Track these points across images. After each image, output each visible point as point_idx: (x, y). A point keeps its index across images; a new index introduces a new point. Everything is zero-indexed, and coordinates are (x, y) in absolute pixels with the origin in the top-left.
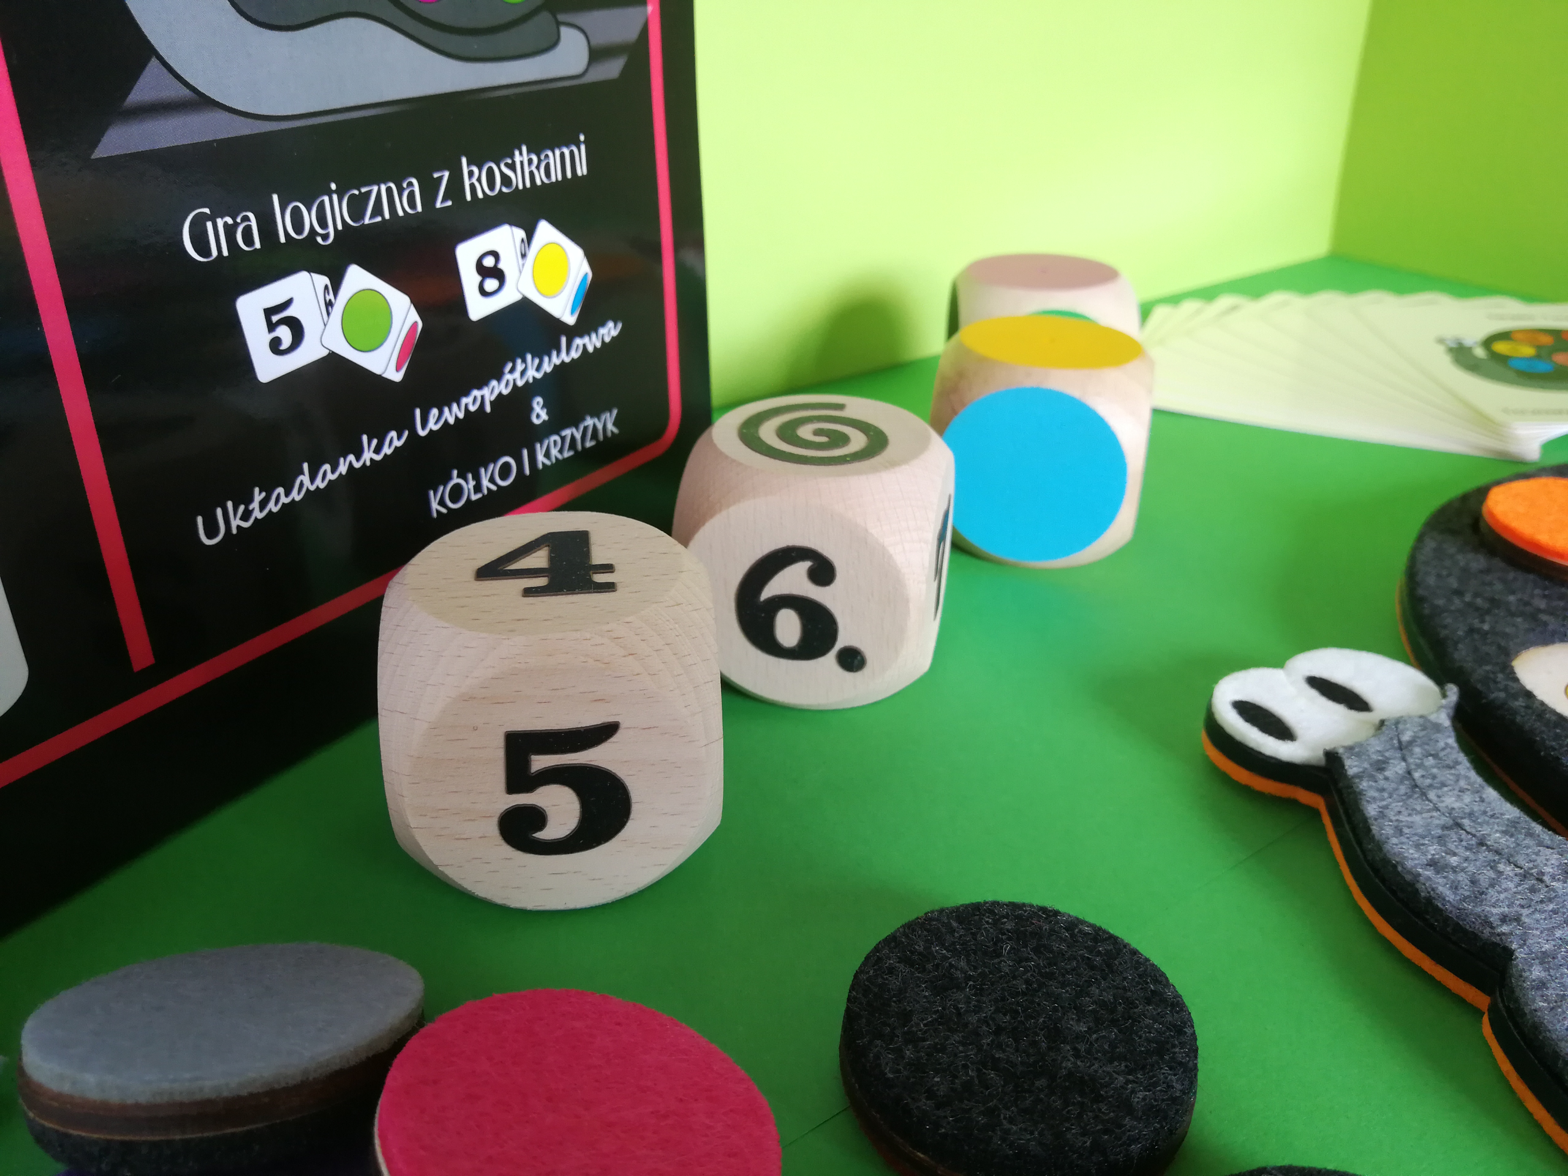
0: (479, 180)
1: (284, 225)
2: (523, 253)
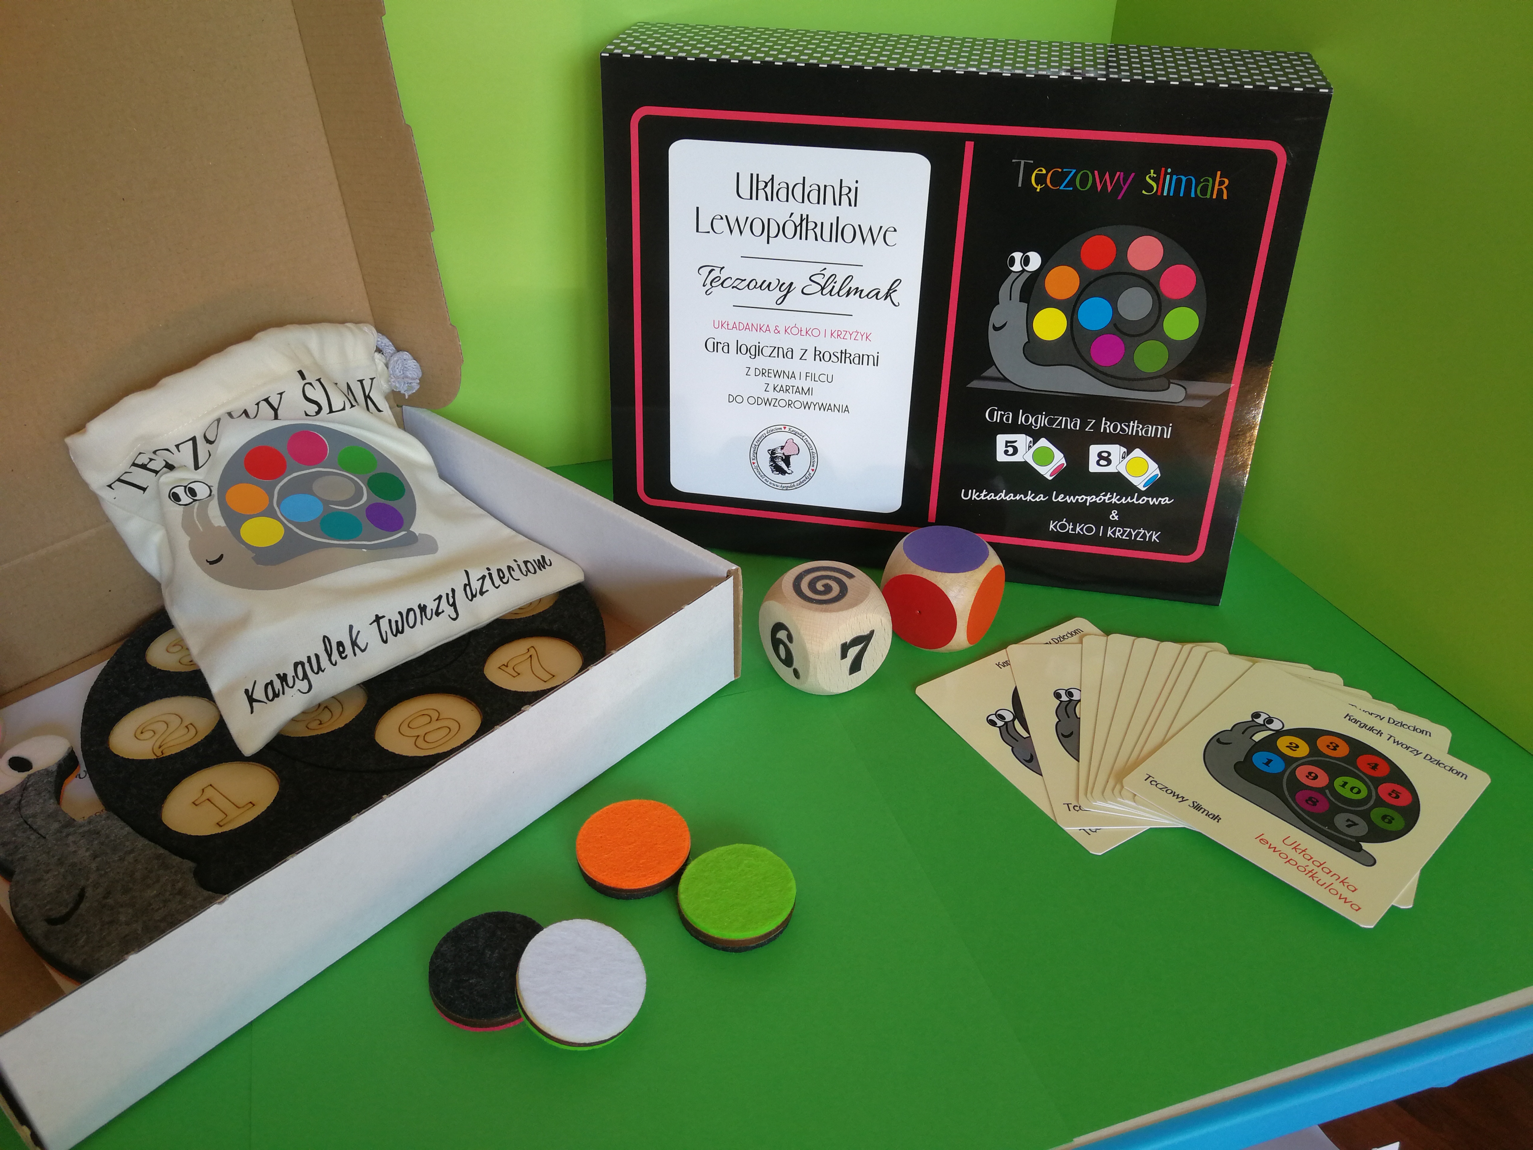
0: (1109, 426)
1: (1021, 419)
2: (1124, 456)
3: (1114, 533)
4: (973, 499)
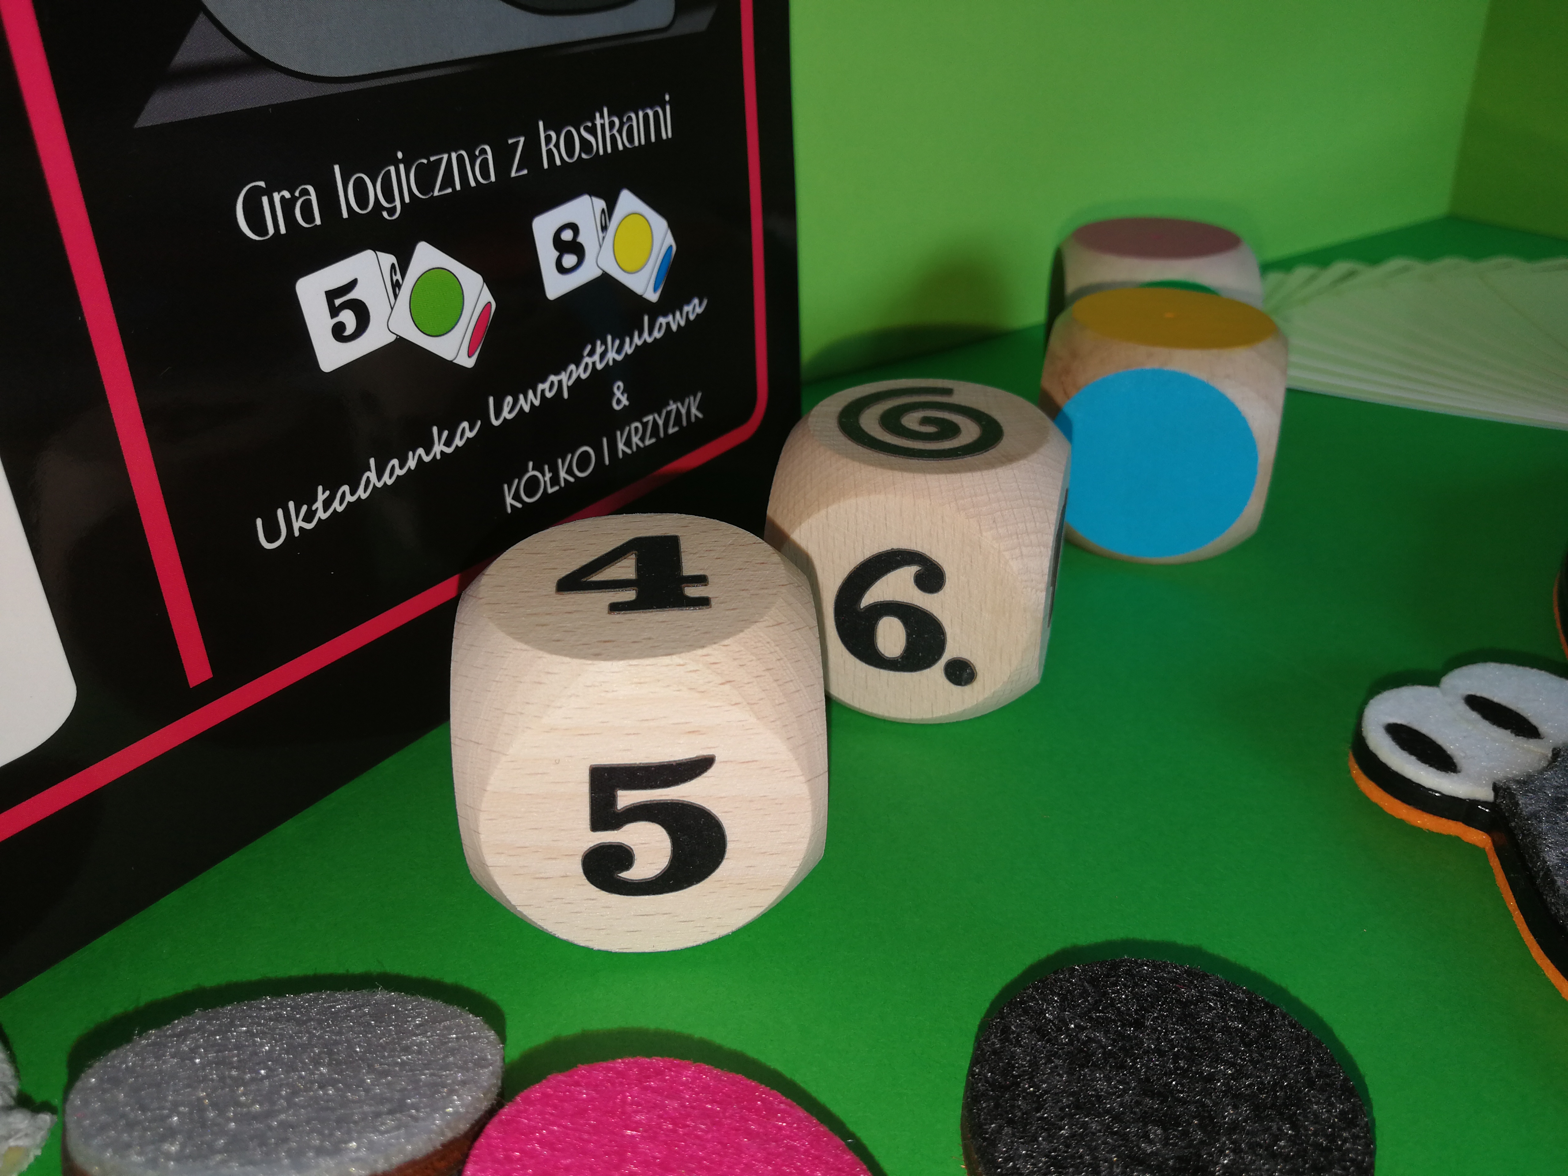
0: (557, 146)
1: (346, 198)
2: (604, 224)
3: (628, 443)
4: (297, 533)
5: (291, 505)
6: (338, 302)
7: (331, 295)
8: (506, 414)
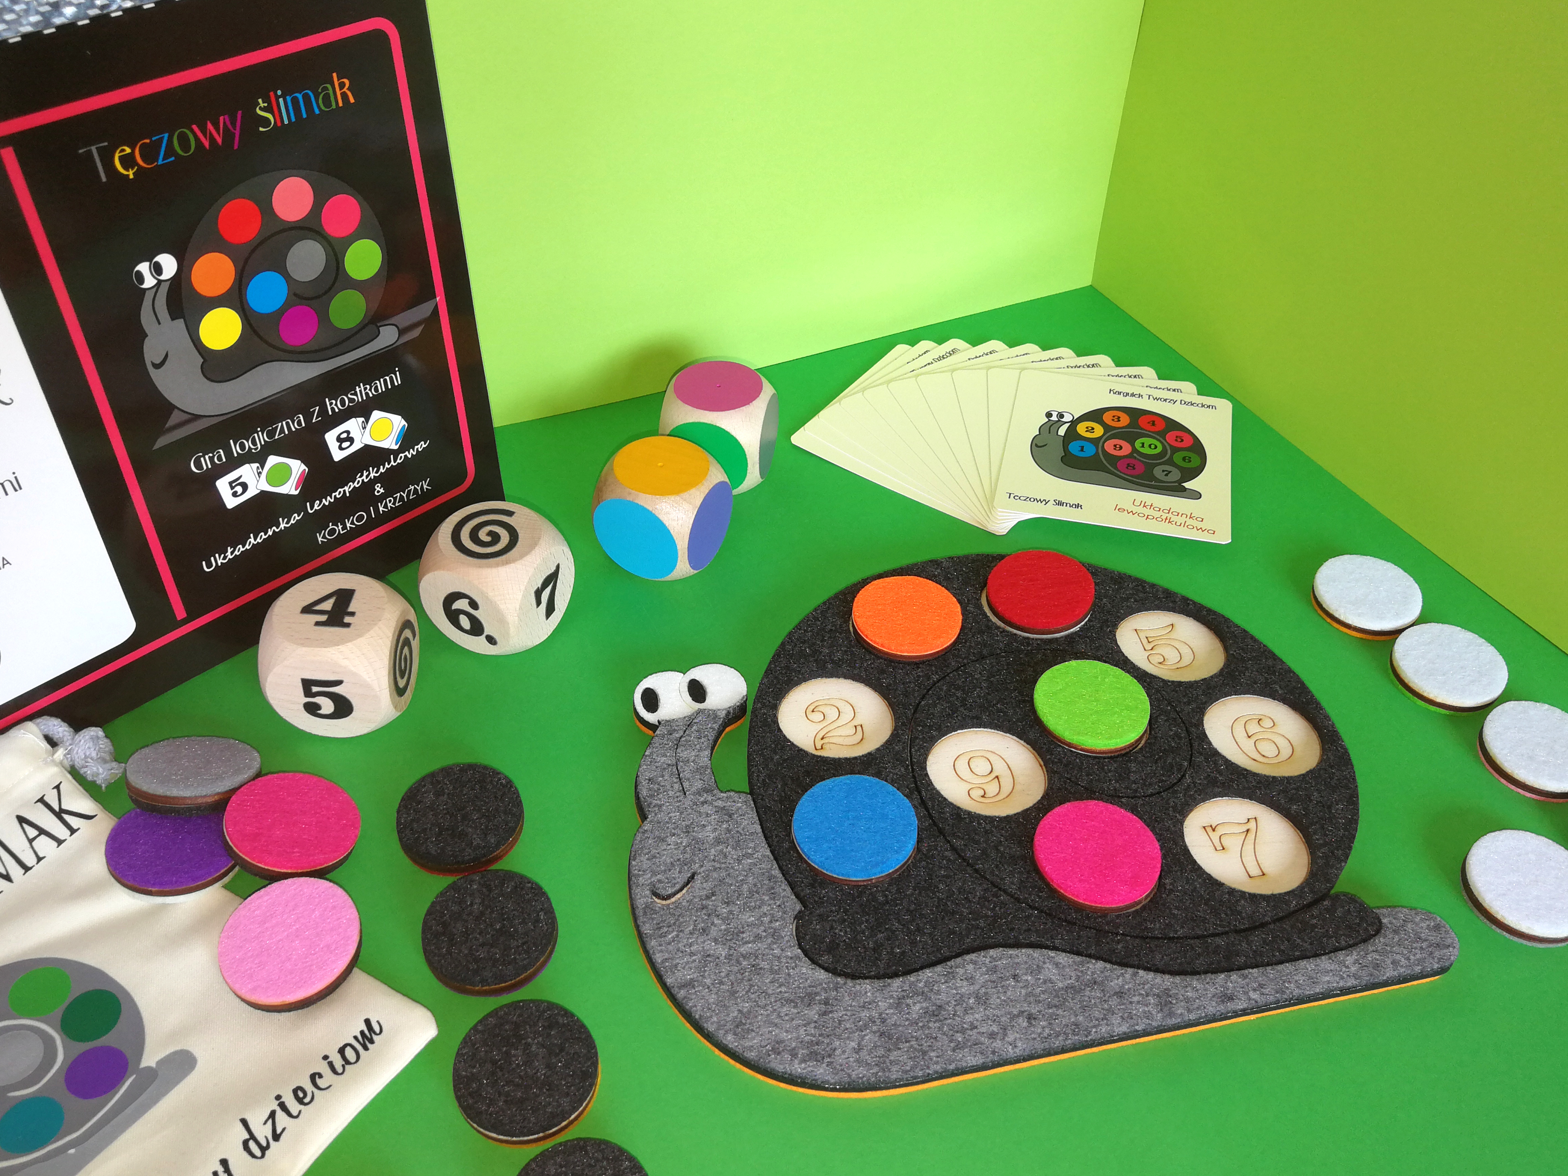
0: (336, 405)
1: (236, 450)
2: (364, 427)
3: (386, 506)
4: (220, 564)
5: (217, 555)
6: (234, 485)
7: (231, 483)
8: (316, 507)
